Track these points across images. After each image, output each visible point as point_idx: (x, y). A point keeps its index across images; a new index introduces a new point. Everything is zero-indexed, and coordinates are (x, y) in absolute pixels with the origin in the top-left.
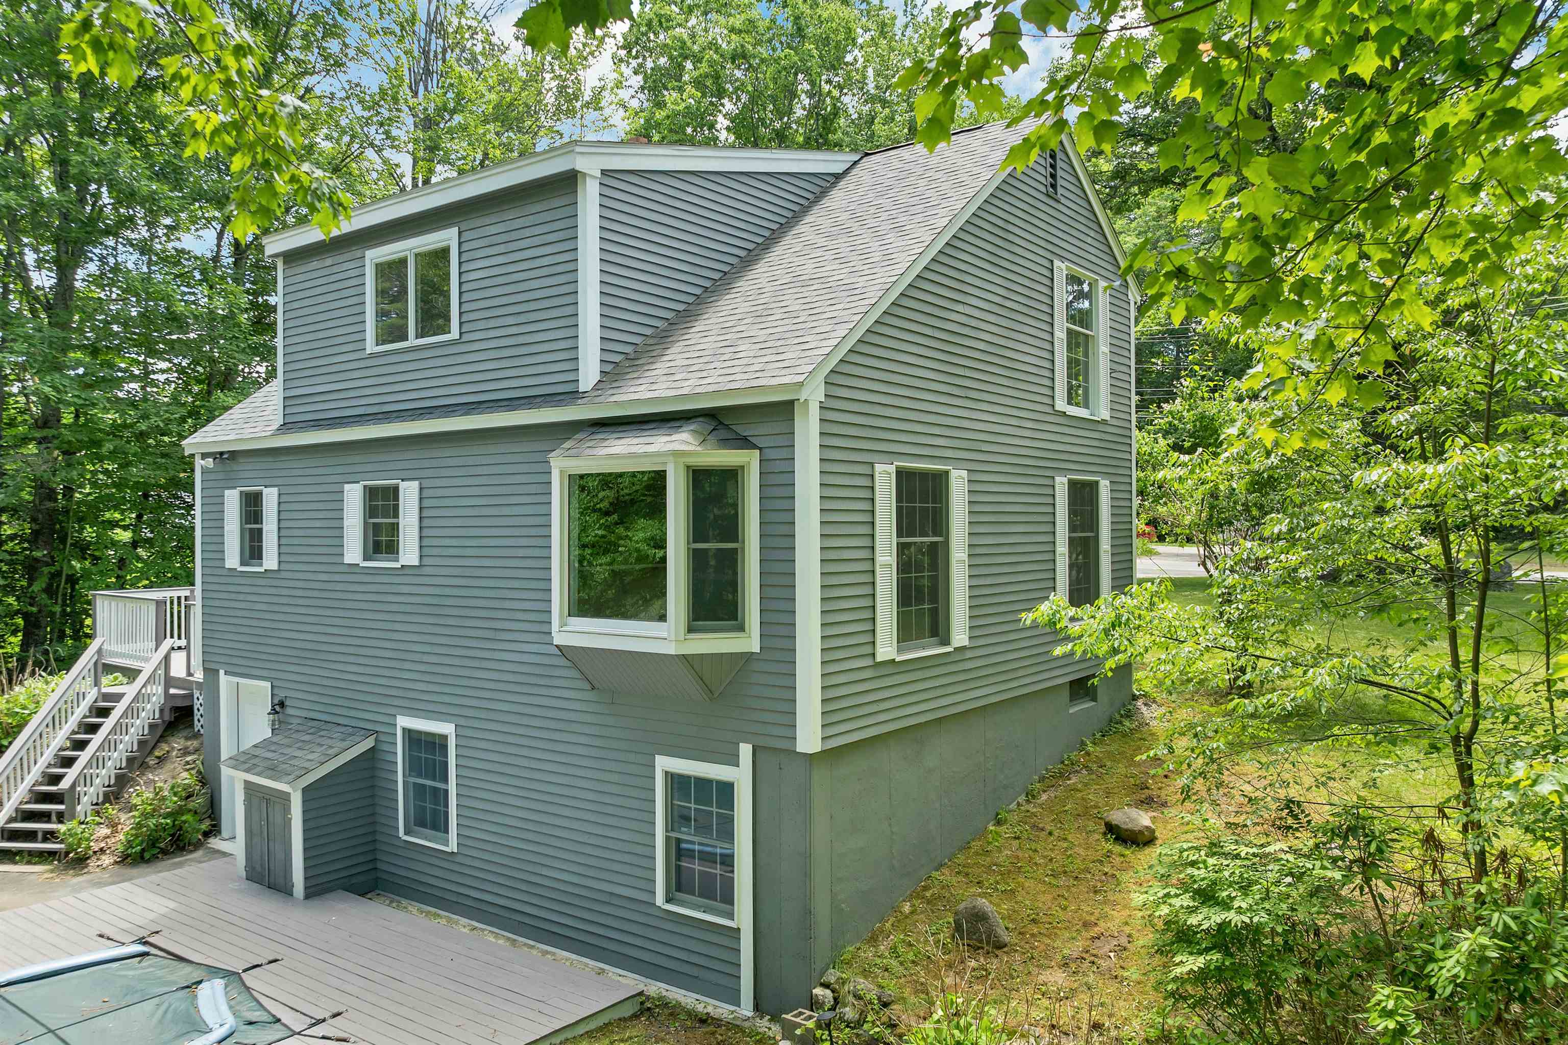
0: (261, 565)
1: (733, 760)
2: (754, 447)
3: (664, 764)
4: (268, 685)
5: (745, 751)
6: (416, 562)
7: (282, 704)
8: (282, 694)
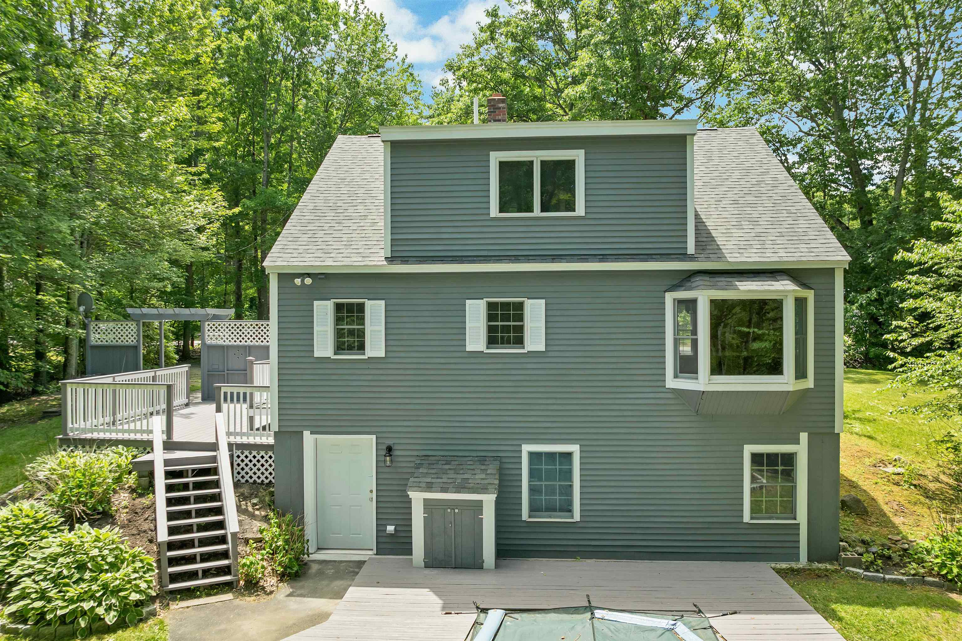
0: (364, 354)
1: (797, 441)
2: (811, 289)
3: (749, 450)
4: (374, 437)
5: (804, 437)
6: (543, 349)
7: (389, 449)
8: (390, 442)
